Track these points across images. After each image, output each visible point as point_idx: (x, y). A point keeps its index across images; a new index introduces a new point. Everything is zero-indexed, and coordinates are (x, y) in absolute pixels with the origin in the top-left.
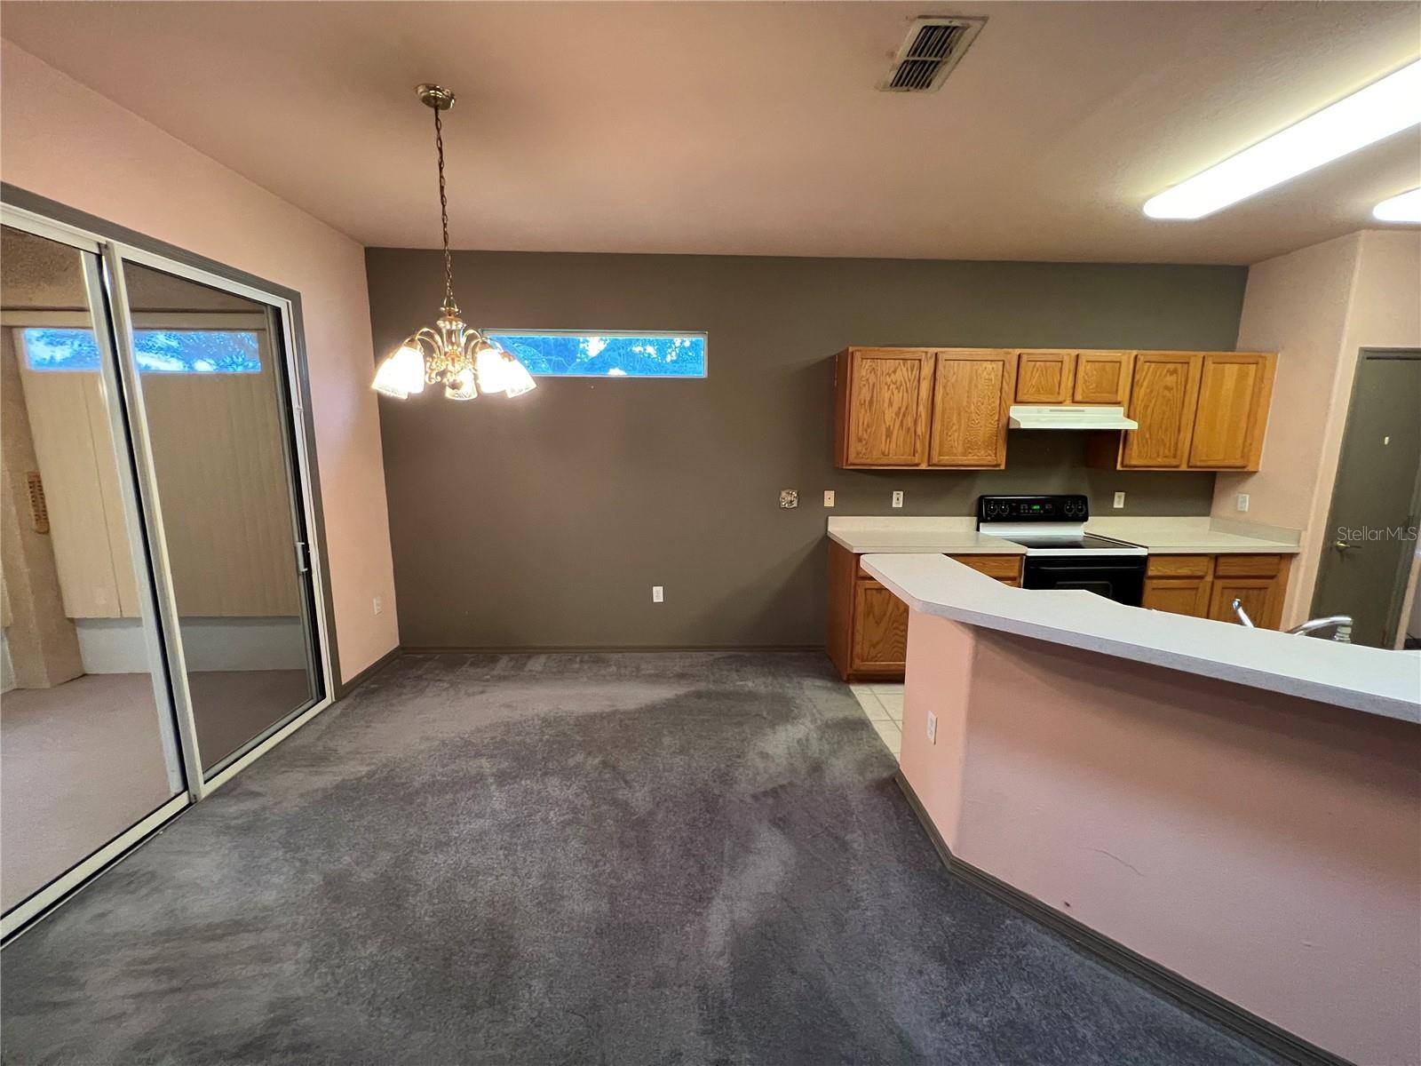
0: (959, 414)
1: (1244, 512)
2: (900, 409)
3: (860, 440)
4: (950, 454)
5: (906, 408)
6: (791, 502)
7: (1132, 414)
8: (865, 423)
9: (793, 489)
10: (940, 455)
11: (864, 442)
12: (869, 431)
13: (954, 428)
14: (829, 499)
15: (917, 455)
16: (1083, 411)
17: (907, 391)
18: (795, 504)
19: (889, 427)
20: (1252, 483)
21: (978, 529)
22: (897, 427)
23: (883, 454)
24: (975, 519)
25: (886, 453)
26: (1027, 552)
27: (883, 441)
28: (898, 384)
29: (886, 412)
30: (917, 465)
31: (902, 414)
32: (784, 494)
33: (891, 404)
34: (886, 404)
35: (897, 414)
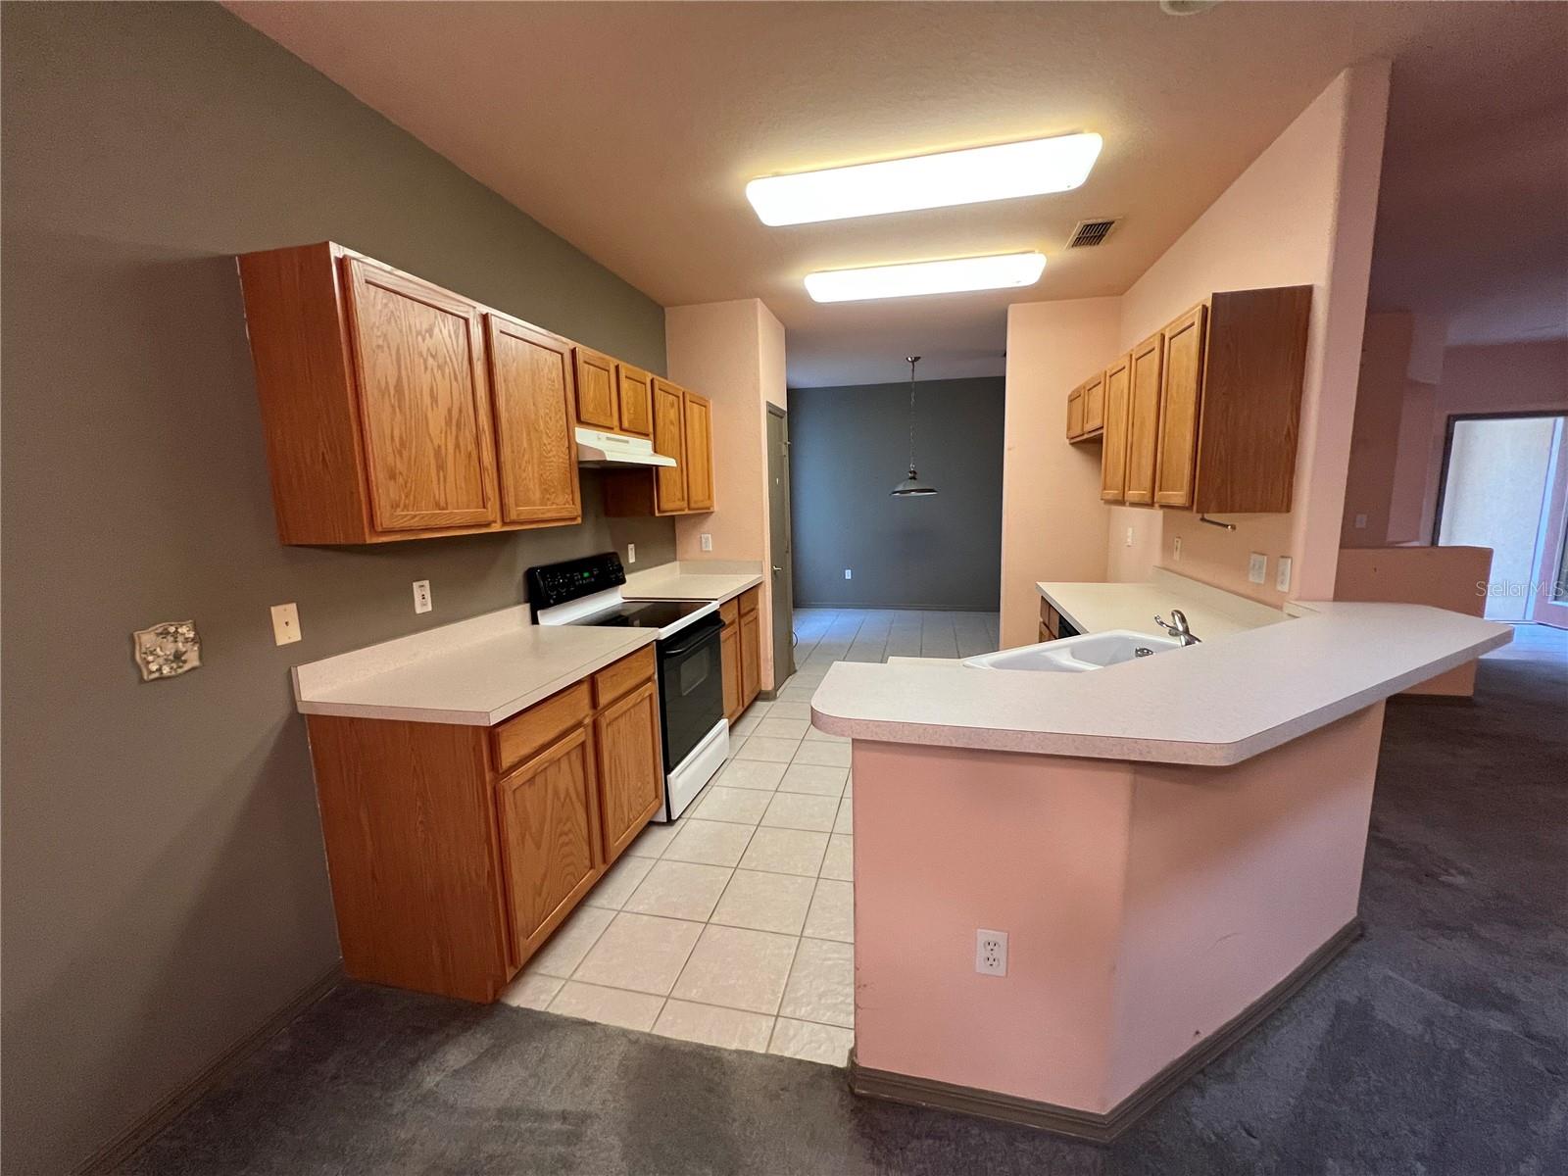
0: (529, 434)
1: (709, 551)
2: (450, 411)
3: (392, 476)
4: (528, 503)
5: (460, 411)
6: (178, 656)
7: (658, 450)
8: (397, 439)
9: (180, 620)
10: (517, 505)
11: (401, 480)
12: (405, 454)
13: (526, 457)
14: (286, 624)
15: (489, 505)
16: (627, 442)
17: (456, 379)
18: (193, 659)
19: (439, 447)
20: (710, 523)
21: (535, 621)
22: (451, 450)
23: (438, 505)
24: (527, 607)
25: (442, 504)
26: (660, 634)
27: (435, 479)
28: (441, 361)
29: (430, 415)
30: (488, 525)
31: (453, 421)
32: (147, 638)
33: (434, 399)
34: (427, 400)
35: (448, 422)
